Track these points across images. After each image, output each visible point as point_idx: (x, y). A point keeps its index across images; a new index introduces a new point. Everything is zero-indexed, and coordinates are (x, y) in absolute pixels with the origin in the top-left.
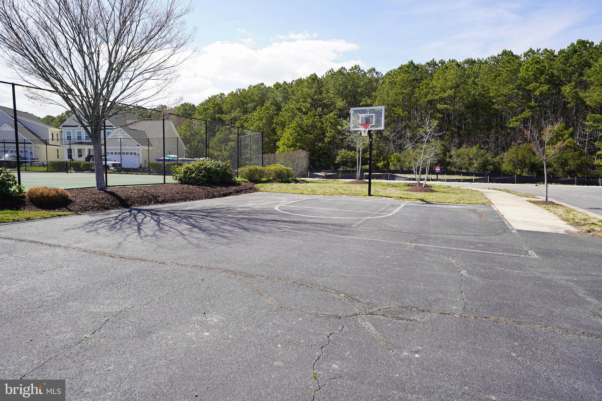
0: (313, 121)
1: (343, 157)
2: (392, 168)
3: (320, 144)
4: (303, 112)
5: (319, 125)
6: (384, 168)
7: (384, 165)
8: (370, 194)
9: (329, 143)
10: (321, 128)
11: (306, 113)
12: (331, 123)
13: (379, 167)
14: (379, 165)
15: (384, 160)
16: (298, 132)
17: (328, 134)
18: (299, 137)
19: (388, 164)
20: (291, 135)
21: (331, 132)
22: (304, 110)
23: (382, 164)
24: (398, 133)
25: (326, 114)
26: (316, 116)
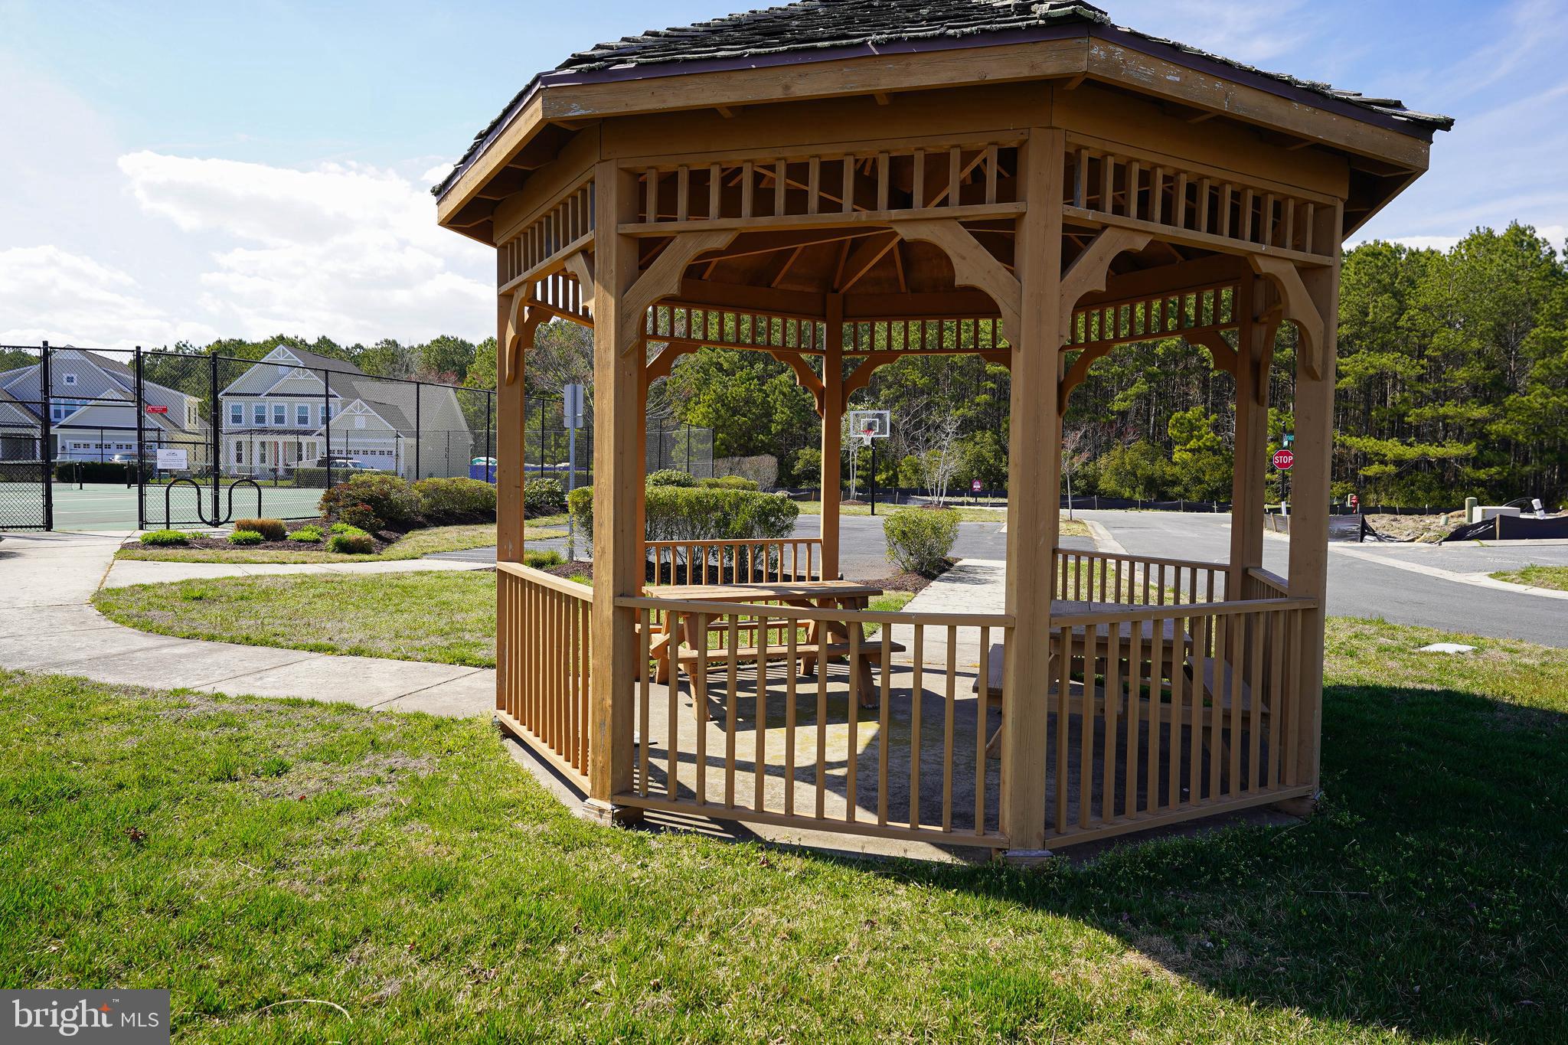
0: (747, 390)
1: (809, 462)
2: (903, 484)
3: (761, 437)
4: (726, 371)
5: (758, 396)
6: (889, 485)
7: (887, 479)
8: (873, 514)
9: (779, 434)
10: (764, 402)
11: (730, 373)
12: (784, 394)
13: (878, 483)
14: (877, 478)
15: (887, 469)
16: (717, 411)
17: (777, 417)
18: (720, 423)
19: (895, 476)
20: (704, 417)
21: (783, 412)
22: (726, 366)
23: (884, 476)
24: (914, 417)
25: (771, 376)
26: (753, 379)
